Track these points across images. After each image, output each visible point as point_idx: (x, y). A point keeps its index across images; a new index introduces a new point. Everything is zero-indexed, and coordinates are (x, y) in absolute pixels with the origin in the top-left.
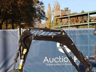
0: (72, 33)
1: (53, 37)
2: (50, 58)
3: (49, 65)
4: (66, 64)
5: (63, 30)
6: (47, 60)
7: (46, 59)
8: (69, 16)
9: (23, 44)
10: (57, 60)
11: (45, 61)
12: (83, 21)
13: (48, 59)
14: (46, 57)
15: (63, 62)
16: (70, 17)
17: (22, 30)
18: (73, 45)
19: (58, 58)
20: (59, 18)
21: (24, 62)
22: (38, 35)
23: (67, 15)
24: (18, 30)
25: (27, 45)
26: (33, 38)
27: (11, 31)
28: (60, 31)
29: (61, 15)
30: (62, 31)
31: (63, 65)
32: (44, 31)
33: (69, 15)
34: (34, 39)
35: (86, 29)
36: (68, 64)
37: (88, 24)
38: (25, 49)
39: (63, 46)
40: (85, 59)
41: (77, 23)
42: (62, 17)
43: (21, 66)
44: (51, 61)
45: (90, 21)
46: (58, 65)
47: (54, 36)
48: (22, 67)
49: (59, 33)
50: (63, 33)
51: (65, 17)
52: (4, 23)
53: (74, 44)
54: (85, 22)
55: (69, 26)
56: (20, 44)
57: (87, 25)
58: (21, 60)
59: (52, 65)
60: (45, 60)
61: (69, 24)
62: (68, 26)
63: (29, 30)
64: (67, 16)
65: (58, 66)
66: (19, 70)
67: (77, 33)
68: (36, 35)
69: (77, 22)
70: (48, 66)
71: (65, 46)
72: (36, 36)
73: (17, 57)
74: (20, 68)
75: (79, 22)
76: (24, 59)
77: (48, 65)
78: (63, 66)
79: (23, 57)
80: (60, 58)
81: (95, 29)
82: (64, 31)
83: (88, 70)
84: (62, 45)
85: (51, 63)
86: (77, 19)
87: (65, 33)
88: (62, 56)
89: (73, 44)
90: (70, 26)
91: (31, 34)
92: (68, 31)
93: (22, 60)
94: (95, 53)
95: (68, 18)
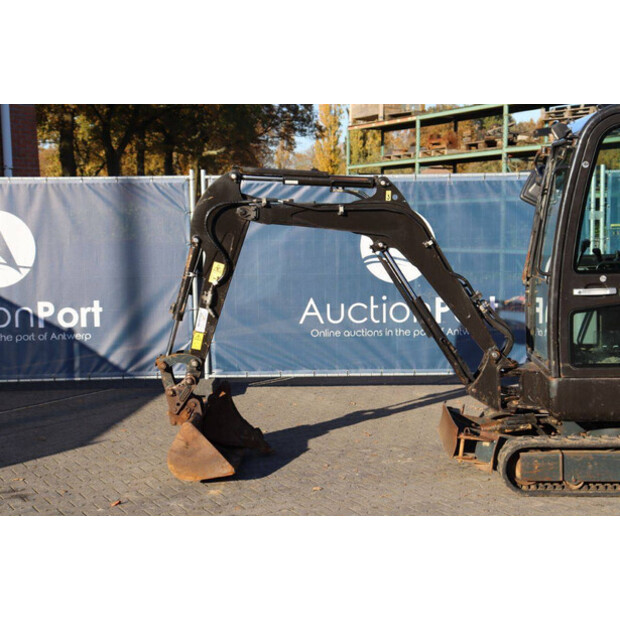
0: (431, 197)
1: (341, 209)
2: (328, 306)
3: (326, 333)
4: (399, 332)
5: (386, 180)
6: (317, 313)
7: (311, 309)
8: (417, 119)
9: (208, 238)
10: (358, 313)
11: (307, 317)
12: (481, 143)
13: (323, 311)
14: (312, 302)
15: (384, 321)
16: (425, 123)
17: (207, 180)
18: (429, 247)
19: (365, 307)
20: (374, 125)
21: (212, 322)
22: (276, 201)
23: (409, 114)
24: (188, 180)
25: (224, 245)
26: (253, 214)
27: (155, 184)
28: (372, 184)
29: (381, 115)
30: (383, 183)
31: (387, 334)
32: (302, 183)
33: (417, 113)
34: (257, 219)
35: (492, 176)
36: (407, 332)
37: (504, 156)
38: (216, 264)
39: (384, 250)
40: (482, 308)
41: (454, 151)
42: (387, 123)
43: (202, 336)
44: (335, 316)
45: (511, 143)
46: (365, 333)
47: (345, 205)
48: (207, 339)
49: (371, 192)
50: (389, 193)
51: (399, 121)
52: (128, 148)
53: (435, 244)
54: (491, 144)
55: (417, 161)
56: (196, 240)
57: (499, 157)
58: (202, 310)
59: (337, 333)
60: (306, 313)
61: (419, 153)
62: (412, 166)
63: (233, 176)
64: (410, 119)
65: (363, 340)
66: (194, 352)
67: (452, 195)
68: (264, 202)
69: (452, 144)
70: (320, 341)
71: (394, 252)
72: (268, 205)
73: (184, 300)
74: (197, 345)
75: (463, 147)
76: (215, 306)
77: (319, 334)
78: (387, 341)
79: (208, 298)
80: (373, 307)
81: (531, 177)
82: (390, 186)
83: (491, 358)
84: (381, 245)
85: (333, 327)
86: (456, 130)
87: (395, 190)
88: (384, 298)
89: (430, 243)
90: (422, 164)
91: (245, 197)
92: (409, 183)
93: (205, 313)
94: (525, 281)
95: (412, 125)
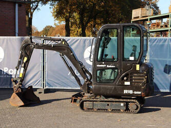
1: (52, 46)
12: (164, 26)
16: (151, 19)
20: (138, 19)
29: (140, 16)
30: (62, 40)
33: (149, 16)
37: (169, 30)
38: (25, 58)
43: (22, 74)
53: (73, 54)
56: (21, 52)
63: (29, 38)
64: (147, 18)
72: (36, 45)
75: (160, 27)
76: (25, 68)
79: (23, 65)
87: (65, 41)
91: (33, 43)
93: (22, 69)
